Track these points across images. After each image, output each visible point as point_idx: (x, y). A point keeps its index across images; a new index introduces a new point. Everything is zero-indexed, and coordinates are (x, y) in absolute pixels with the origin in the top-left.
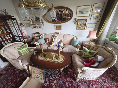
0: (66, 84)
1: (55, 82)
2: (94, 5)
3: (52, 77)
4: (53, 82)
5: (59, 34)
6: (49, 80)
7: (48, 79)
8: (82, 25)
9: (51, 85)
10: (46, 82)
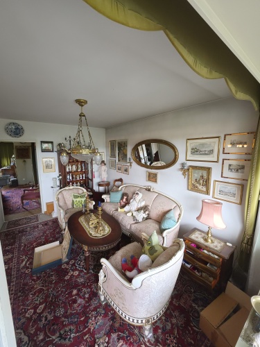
0: (84, 290)
1: (76, 273)
2: (225, 137)
3: (79, 265)
4: (73, 271)
5: (149, 190)
6: (74, 265)
7: (73, 261)
8: (201, 181)
9: (68, 273)
10: (67, 263)
